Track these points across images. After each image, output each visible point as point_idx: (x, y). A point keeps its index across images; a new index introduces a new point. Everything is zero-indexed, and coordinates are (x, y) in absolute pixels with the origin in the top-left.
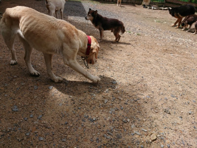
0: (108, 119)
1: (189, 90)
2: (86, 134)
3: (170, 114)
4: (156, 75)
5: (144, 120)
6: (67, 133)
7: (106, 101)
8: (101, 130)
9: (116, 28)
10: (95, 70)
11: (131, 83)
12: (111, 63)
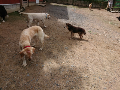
3: (94, 87)
7: (66, 76)
9: (80, 32)
10: (64, 57)
12: (74, 54)
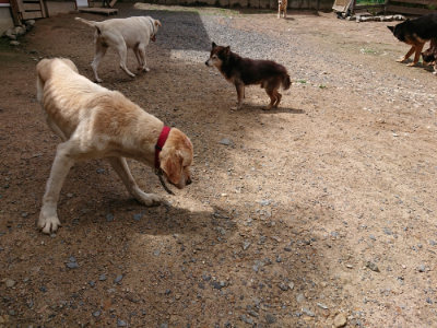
0: (249, 284)
1: (425, 216)
2: (206, 315)
3: (377, 270)
4: (355, 184)
5: (324, 284)
6: (169, 311)
7: (246, 244)
8: (236, 306)
9: (271, 79)
10: (225, 175)
11: (301, 203)
12: (259, 159)
